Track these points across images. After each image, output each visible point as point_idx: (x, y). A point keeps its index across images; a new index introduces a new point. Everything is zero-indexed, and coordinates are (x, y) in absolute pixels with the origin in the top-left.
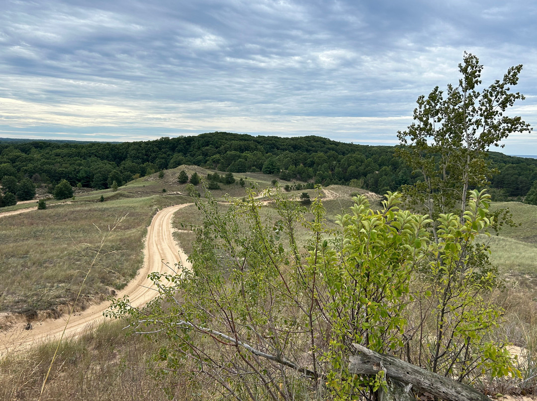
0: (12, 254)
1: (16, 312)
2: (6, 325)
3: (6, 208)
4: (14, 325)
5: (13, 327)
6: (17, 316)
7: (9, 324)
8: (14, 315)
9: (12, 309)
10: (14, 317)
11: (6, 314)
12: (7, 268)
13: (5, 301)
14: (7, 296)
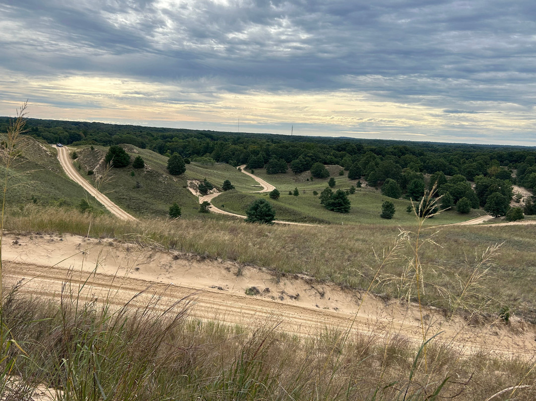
0: (533, 263)
1: (529, 320)
2: (517, 330)
3: (533, 216)
4: (525, 333)
5: (524, 334)
6: (529, 325)
7: (520, 329)
8: (526, 323)
9: (526, 316)
10: (526, 325)
11: (519, 319)
12: (526, 276)
13: (520, 307)
14: (522, 302)
